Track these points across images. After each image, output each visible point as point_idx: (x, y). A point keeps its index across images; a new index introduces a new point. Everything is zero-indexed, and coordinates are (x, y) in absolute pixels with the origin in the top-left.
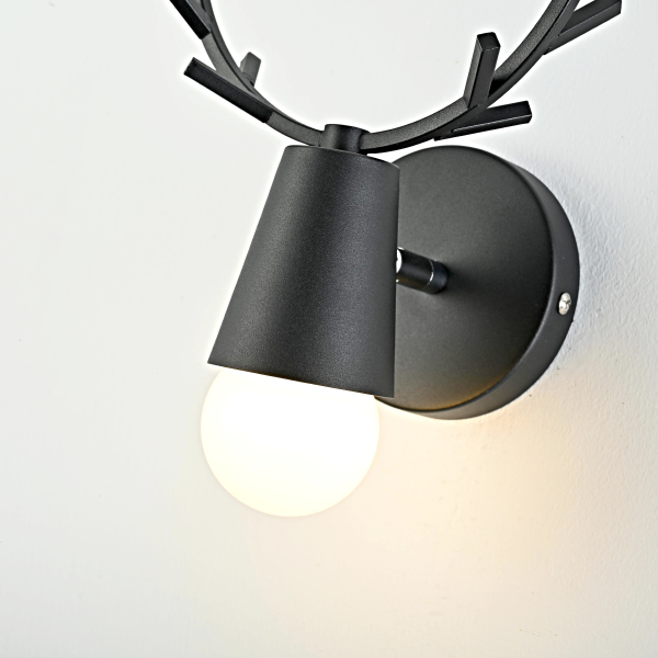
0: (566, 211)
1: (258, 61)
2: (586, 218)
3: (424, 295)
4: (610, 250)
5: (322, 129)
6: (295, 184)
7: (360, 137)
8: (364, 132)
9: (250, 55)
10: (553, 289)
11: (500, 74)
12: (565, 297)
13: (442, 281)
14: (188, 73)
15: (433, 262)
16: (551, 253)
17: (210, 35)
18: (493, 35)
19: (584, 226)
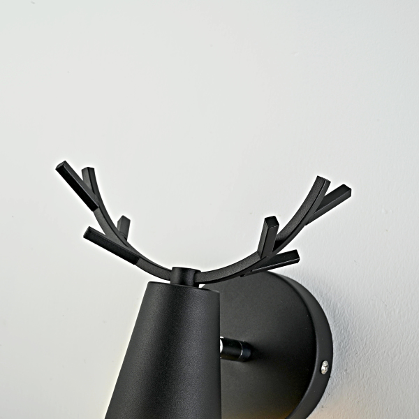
0: (323, 307)
1: (129, 221)
2: (335, 312)
3: (237, 364)
4: (351, 332)
5: (171, 269)
6: (155, 308)
7: (195, 275)
8: (197, 271)
9: (123, 217)
10: (317, 359)
11: (279, 238)
12: (325, 364)
13: (248, 354)
14: (86, 236)
15: (242, 342)
16: (315, 337)
17: (98, 209)
18: (274, 218)
19: (334, 317)
